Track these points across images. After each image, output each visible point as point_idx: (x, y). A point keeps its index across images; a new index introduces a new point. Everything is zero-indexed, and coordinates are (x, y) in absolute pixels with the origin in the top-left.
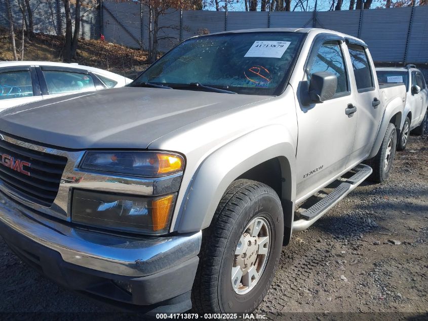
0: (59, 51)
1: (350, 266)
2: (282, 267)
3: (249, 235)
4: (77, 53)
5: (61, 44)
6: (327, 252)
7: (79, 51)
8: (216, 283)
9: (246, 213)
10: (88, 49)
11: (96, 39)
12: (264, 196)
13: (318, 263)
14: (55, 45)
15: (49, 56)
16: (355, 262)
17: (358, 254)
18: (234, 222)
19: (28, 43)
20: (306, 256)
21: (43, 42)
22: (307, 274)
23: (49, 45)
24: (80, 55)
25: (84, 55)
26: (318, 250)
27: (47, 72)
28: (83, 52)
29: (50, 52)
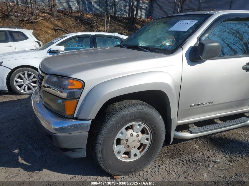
0: (126, 26)
1: (217, 170)
2: (170, 157)
3: (132, 130)
4: (136, 26)
5: (128, 22)
6: (209, 157)
7: (137, 25)
8: (98, 148)
9: (123, 117)
10: (142, 24)
11: (147, 18)
12: (141, 110)
13: (195, 162)
14: (125, 23)
15: (121, 28)
16: (222, 169)
17: (230, 165)
18: (113, 120)
19: (113, 22)
20: (192, 156)
21: (119, 21)
22: (182, 165)
23: (122, 22)
24: (137, 28)
25: (139, 27)
26: (203, 155)
27: (98, 38)
28: (139, 26)
29: (122, 26)
